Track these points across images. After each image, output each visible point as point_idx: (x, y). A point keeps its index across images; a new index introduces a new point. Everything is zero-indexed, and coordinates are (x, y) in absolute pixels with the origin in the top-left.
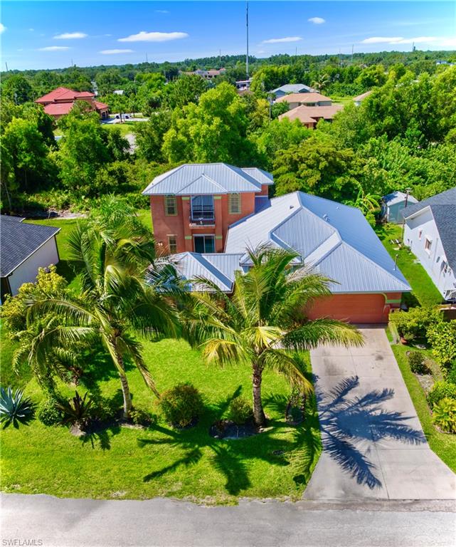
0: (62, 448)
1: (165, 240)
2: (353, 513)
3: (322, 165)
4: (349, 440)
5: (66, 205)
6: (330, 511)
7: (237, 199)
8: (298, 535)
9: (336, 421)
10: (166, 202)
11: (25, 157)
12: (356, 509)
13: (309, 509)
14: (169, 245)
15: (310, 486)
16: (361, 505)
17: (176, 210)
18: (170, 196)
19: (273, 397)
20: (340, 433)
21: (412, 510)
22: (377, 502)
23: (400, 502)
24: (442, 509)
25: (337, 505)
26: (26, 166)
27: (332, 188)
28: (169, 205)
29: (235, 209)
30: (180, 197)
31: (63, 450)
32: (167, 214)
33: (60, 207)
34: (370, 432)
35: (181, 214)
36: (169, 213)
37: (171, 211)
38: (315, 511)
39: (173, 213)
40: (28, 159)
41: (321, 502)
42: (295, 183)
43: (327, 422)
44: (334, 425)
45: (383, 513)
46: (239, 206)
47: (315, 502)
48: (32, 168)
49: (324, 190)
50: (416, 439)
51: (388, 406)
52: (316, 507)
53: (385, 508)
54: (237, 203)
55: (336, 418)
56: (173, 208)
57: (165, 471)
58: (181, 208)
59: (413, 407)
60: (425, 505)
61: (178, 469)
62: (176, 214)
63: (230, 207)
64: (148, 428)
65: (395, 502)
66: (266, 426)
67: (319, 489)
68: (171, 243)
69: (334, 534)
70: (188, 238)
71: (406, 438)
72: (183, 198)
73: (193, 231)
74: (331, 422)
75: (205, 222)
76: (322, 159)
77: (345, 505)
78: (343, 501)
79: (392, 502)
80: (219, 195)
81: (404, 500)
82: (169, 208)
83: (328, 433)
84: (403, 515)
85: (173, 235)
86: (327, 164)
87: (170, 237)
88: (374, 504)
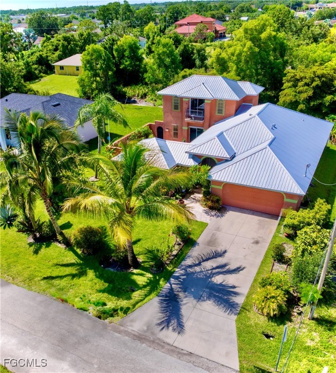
0: (18, 247)
1: (170, 128)
2: (140, 344)
3: (314, 84)
4: (181, 295)
5: (144, 96)
6: (127, 337)
7: (222, 104)
8: (92, 345)
9: (183, 279)
10: (173, 101)
11: (127, 61)
12: (144, 343)
13: (114, 331)
14: (173, 131)
15: (129, 317)
16: (149, 341)
17: (179, 107)
18: (176, 97)
19: (154, 250)
20: (180, 288)
21: (181, 358)
22: (162, 344)
23: (178, 350)
24: (203, 367)
25: (134, 335)
26: (125, 68)
27: (321, 104)
28: (175, 103)
29: (220, 111)
30: (182, 98)
31: (18, 248)
32: (173, 109)
33: (140, 97)
34: (202, 293)
35: (182, 110)
36: (175, 109)
37: (176, 107)
38: (117, 334)
39: (177, 109)
40: (127, 63)
41: (126, 329)
42: (291, 96)
43: (177, 278)
44: (180, 281)
45: (160, 352)
46: (224, 110)
47: (122, 328)
48: (129, 69)
49: (314, 105)
50: (231, 310)
51: (230, 280)
52: (120, 332)
53: (163, 350)
54: (222, 107)
55: (185, 277)
56: (177, 106)
57: (57, 277)
58: (182, 106)
59: (250, 286)
60: (193, 359)
61: (65, 279)
62: (179, 110)
63: (217, 108)
64: (67, 249)
65: (175, 349)
66: (136, 268)
67: (132, 321)
68: (174, 130)
69: (114, 353)
70: (185, 128)
71: (225, 306)
72: (184, 99)
73: (189, 124)
74: (180, 278)
75: (196, 118)
76: (317, 79)
77: (139, 337)
78: (140, 335)
79: (173, 348)
80: (210, 100)
81: (182, 350)
82: (175, 106)
83: (171, 285)
84: (172, 359)
85: (175, 125)
86: (320, 84)
87: (174, 126)
88: (159, 344)
